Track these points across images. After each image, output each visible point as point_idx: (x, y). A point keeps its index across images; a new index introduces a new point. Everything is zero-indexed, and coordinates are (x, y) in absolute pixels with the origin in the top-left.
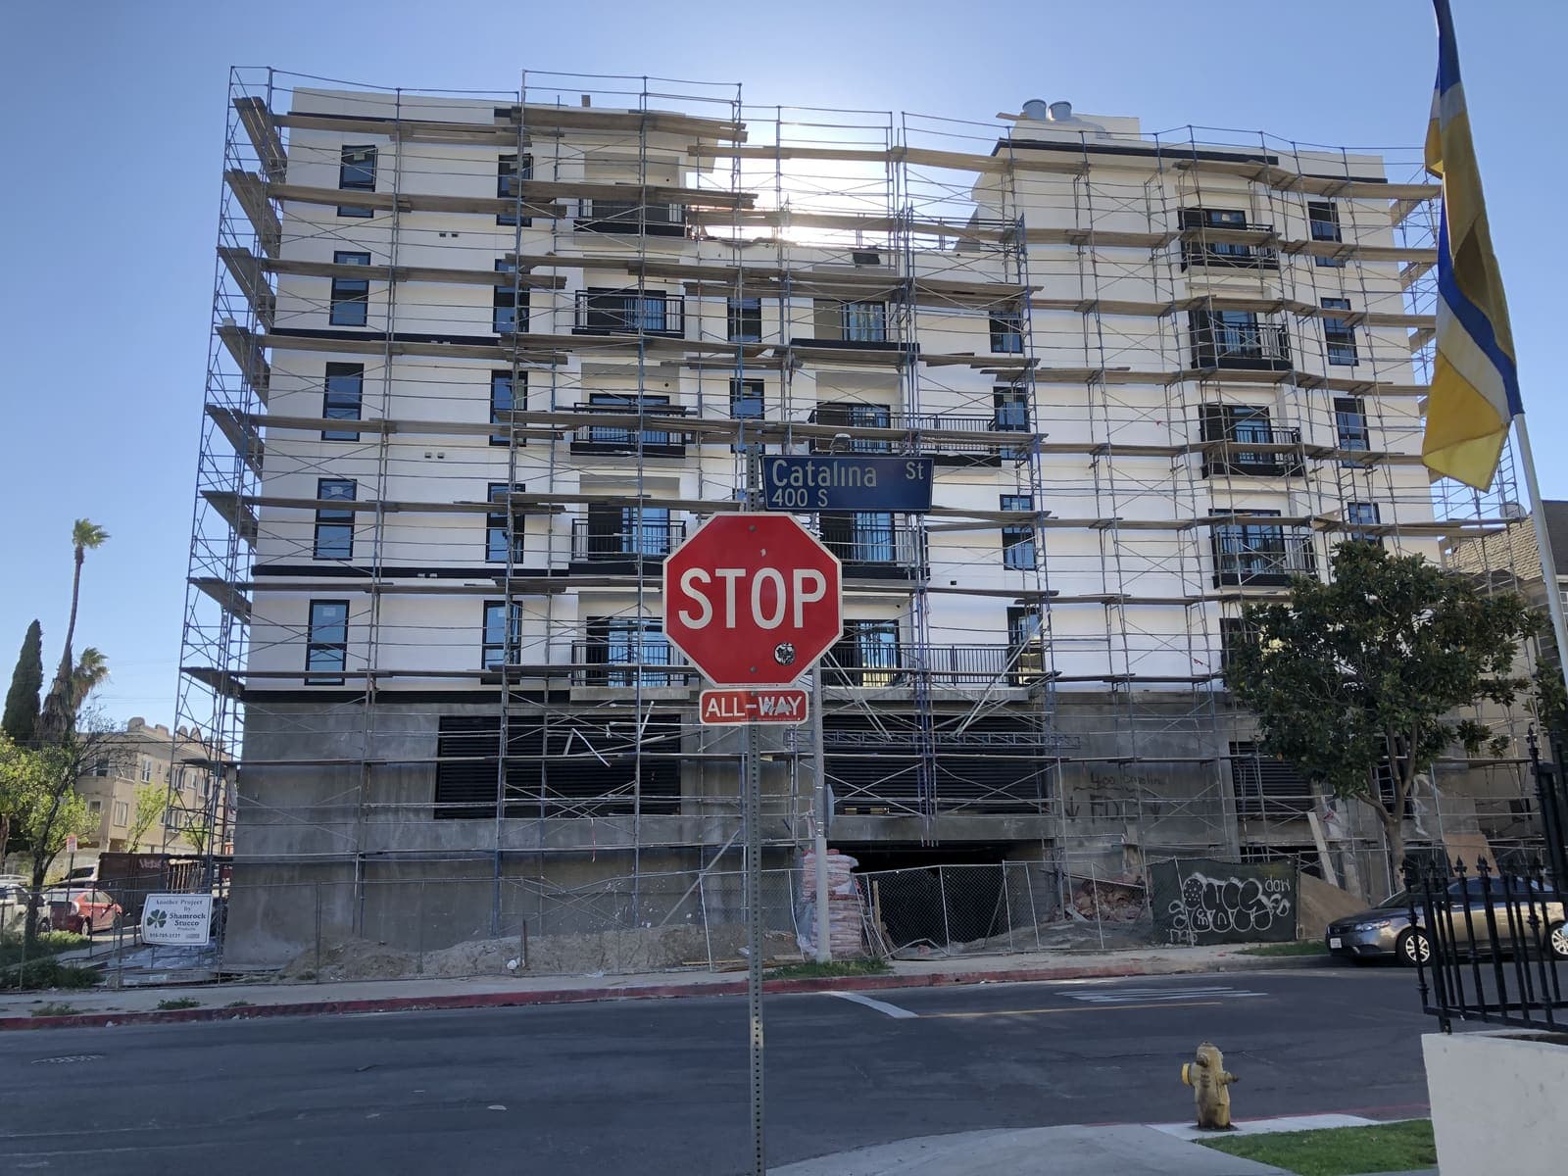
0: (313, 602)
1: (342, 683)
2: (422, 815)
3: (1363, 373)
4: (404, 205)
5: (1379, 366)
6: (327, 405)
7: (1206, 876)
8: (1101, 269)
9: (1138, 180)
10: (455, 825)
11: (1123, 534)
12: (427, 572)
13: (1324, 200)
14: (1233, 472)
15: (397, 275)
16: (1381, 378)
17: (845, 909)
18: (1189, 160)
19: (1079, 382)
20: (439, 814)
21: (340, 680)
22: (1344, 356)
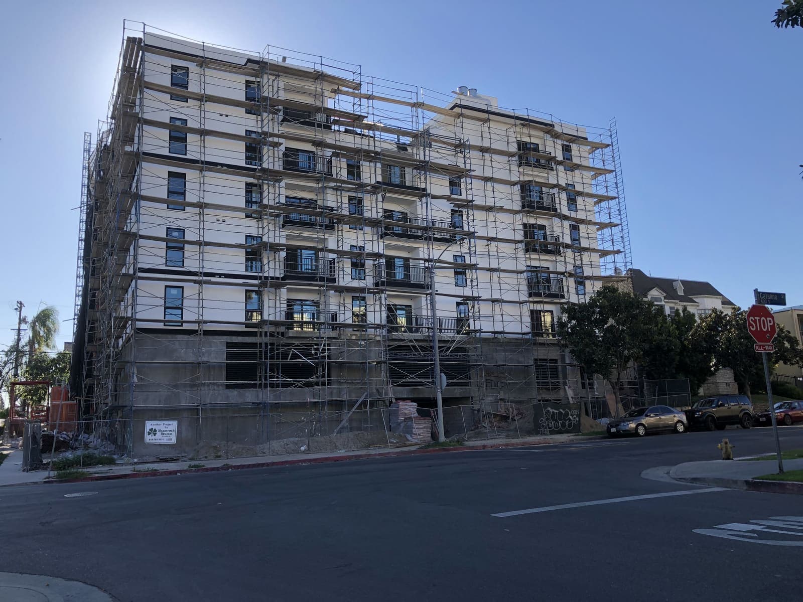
0: (166, 287)
1: (182, 326)
2: (220, 387)
3: (581, 215)
4: (204, 99)
5: (588, 213)
6: (169, 192)
7: (552, 409)
8: (494, 164)
9: (504, 127)
10: (235, 392)
11: (502, 275)
12: (220, 275)
13: (567, 144)
14: (541, 252)
15: (203, 133)
16: (588, 218)
17: (425, 423)
18: (527, 122)
19: (483, 210)
20: (228, 387)
21: (180, 324)
22: (573, 207)
